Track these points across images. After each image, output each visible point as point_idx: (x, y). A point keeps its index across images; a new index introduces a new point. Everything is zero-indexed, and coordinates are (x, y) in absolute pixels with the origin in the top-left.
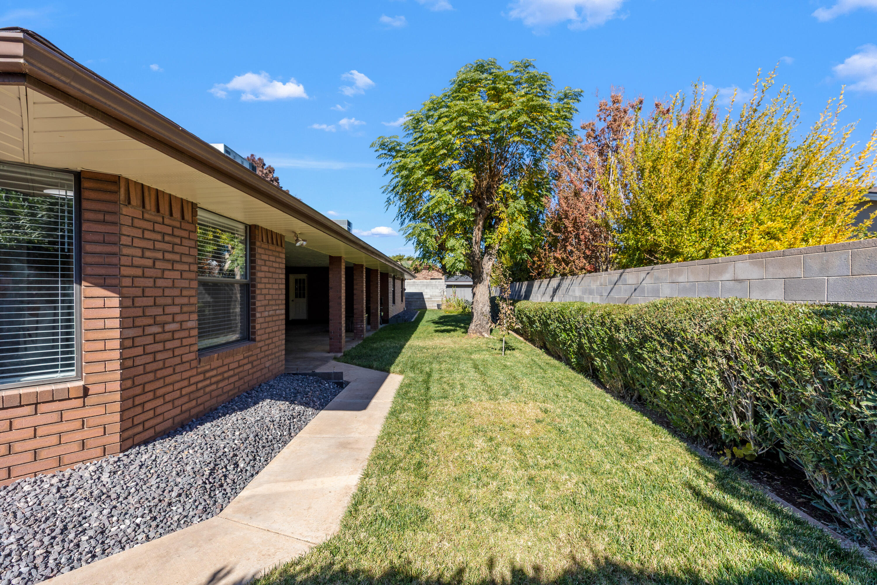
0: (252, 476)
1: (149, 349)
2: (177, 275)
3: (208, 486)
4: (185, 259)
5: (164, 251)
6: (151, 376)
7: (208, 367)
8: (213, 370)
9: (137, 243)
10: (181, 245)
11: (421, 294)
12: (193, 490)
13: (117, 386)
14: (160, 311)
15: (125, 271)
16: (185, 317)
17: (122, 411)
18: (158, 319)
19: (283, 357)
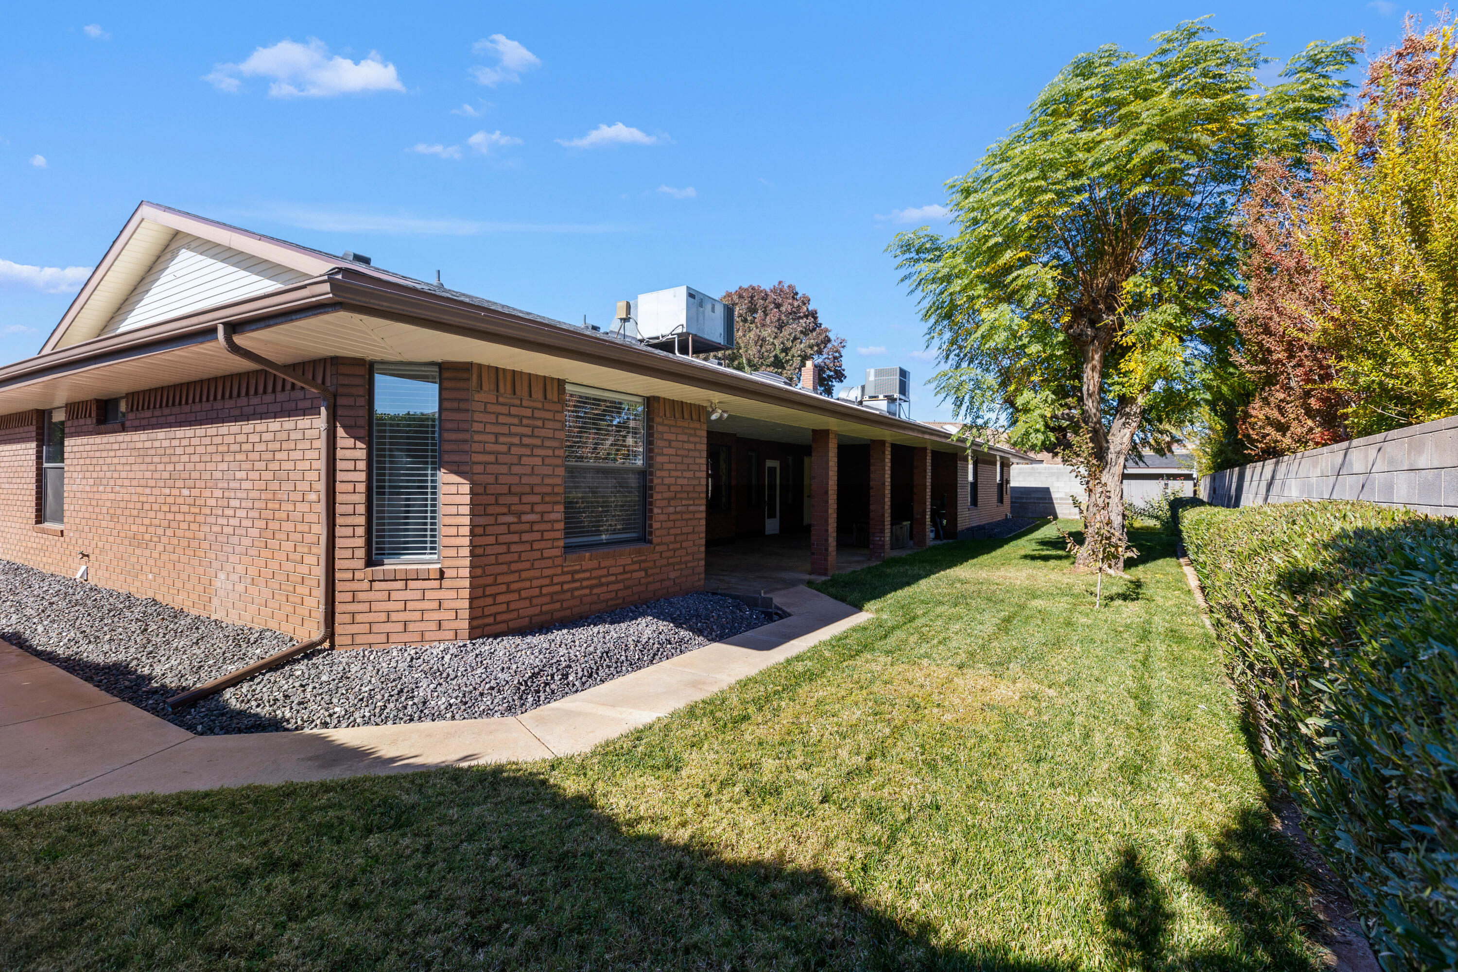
0: (577, 691)
1: (502, 539)
2: (538, 461)
3: (523, 688)
4: (547, 443)
5: (522, 436)
6: (504, 568)
7: (578, 568)
8: (584, 571)
9: (489, 428)
10: (543, 427)
11: (1047, 491)
12: (507, 687)
13: (466, 572)
14: (515, 499)
15: (477, 458)
16: (548, 508)
17: (472, 599)
18: (513, 508)
19: (702, 569)
